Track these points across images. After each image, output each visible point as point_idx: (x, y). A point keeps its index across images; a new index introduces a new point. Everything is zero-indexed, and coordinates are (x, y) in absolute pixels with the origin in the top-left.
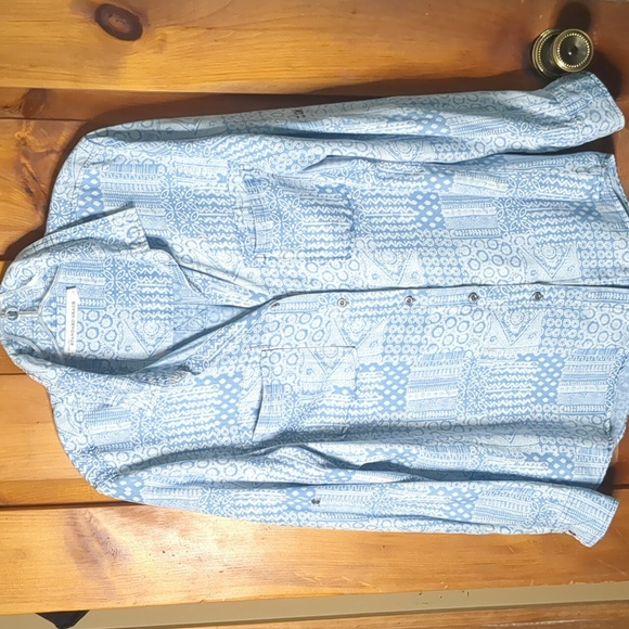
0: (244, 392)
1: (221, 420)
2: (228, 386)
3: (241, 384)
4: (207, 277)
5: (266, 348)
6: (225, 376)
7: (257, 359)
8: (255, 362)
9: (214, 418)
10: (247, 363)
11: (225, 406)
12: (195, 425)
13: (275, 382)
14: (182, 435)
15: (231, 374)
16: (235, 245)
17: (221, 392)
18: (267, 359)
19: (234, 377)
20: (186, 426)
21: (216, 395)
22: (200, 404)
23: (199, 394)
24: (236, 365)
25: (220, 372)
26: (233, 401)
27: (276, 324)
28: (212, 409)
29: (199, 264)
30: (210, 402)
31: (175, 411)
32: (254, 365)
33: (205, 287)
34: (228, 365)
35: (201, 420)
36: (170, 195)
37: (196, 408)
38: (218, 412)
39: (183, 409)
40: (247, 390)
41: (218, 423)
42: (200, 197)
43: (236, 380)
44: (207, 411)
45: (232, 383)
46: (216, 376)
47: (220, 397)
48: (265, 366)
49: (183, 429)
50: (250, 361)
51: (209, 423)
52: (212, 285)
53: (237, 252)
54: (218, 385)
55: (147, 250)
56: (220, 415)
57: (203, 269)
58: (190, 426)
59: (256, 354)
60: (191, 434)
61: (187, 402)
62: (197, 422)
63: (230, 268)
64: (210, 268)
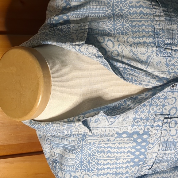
0: (150, 145)
1: (134, 162)
2: (139, 140)
3: (148, 140)
4: (127, 67)
5: (167, 116)
6: (137, 133)
7: (160, 123)
8: (158, 126)
9: (129, 160)
10: (153, 126)
11: (137, 153)
12: (116, 164)
13: (171, 140)
14: (108, 168)
15: (141, 132)
16: (151, 40)
17: (134, 144)
18: (167, 125)
19: (143, 134)
20: (110, 164)
21: (131, 145)
22: (120, 150)
23: (119, 143)
24: (145, 126)
25: (134, 130)
26: (143, 150)
27: (174, 99)
28: (129, 154)
29: (123, 56)
30: (126, 150)
31: (104, 152)
32: (158, 128)
33: (125, 73)
34: (139, 126)
35: (121, 161)
36: (113, 7)
37: (117, 153)
38: (133, 157)
39: (109, 152)
40: (152, 144)
41: (132, 164)
42: (132, 7)
43: (145, 137)
44: (126, 155)
45: (142, 138)
46: (130, 132)
47: (134, 147)
48: (165, 130)
49: (109, 166)
50: (155, 125)
51: (126, 163)
52: (131, 72)
53: (152, 45)
54: (132, 139)
55: (82, 44)
56: (134, 158)
57: (125, 60)
58: (113, 164)
59: (159, 120)
60: (113, 168)
61: (111, 148)
62: (118, 162)
63: (144, 59)
64: (130, 59)
